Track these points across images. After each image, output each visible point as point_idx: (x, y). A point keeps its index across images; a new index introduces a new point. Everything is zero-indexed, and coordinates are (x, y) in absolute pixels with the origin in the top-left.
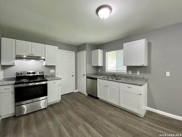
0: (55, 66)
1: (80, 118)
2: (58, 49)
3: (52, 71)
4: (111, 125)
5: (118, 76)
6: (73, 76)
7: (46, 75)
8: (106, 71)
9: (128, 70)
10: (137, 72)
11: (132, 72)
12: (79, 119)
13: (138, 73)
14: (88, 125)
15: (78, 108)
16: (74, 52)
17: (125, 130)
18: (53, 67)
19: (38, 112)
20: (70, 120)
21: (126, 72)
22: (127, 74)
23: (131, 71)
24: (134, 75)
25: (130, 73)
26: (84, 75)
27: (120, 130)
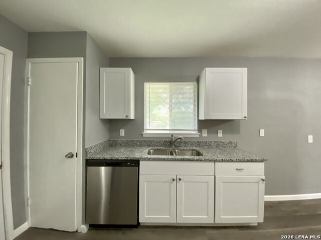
8: (145, 132)
9: (200, 129)
10: (219, 131)
11: (208, 133)
13: (220, 135)
21: (197, 132)
22: (198, 136)
23: (206, 130)
24: (212, 138)
25: (205, 134)
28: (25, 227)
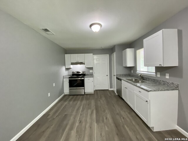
0: (93, 68)
1: (95, 106)
2: (93, 54)
3: (91, 71)
4: (110, 119)
5: (147, 78)
6: (107, 76)
7: (87, 74)
8: (138, 72)
9: (156, 72)
10: (166, 74)
11: (160, 75)
12: (93, 106)
14: (95, 111)
15: (100, 101)
16: (108, 55)
17: (117, 127)
18: (91, 68)
19: (79, 96)
20: (88, 105)
21: (155, 74)
22: (155, 76)
23: (159, 73)
26: (115, 76)
27: (113, 125)
28: (112, 89)
